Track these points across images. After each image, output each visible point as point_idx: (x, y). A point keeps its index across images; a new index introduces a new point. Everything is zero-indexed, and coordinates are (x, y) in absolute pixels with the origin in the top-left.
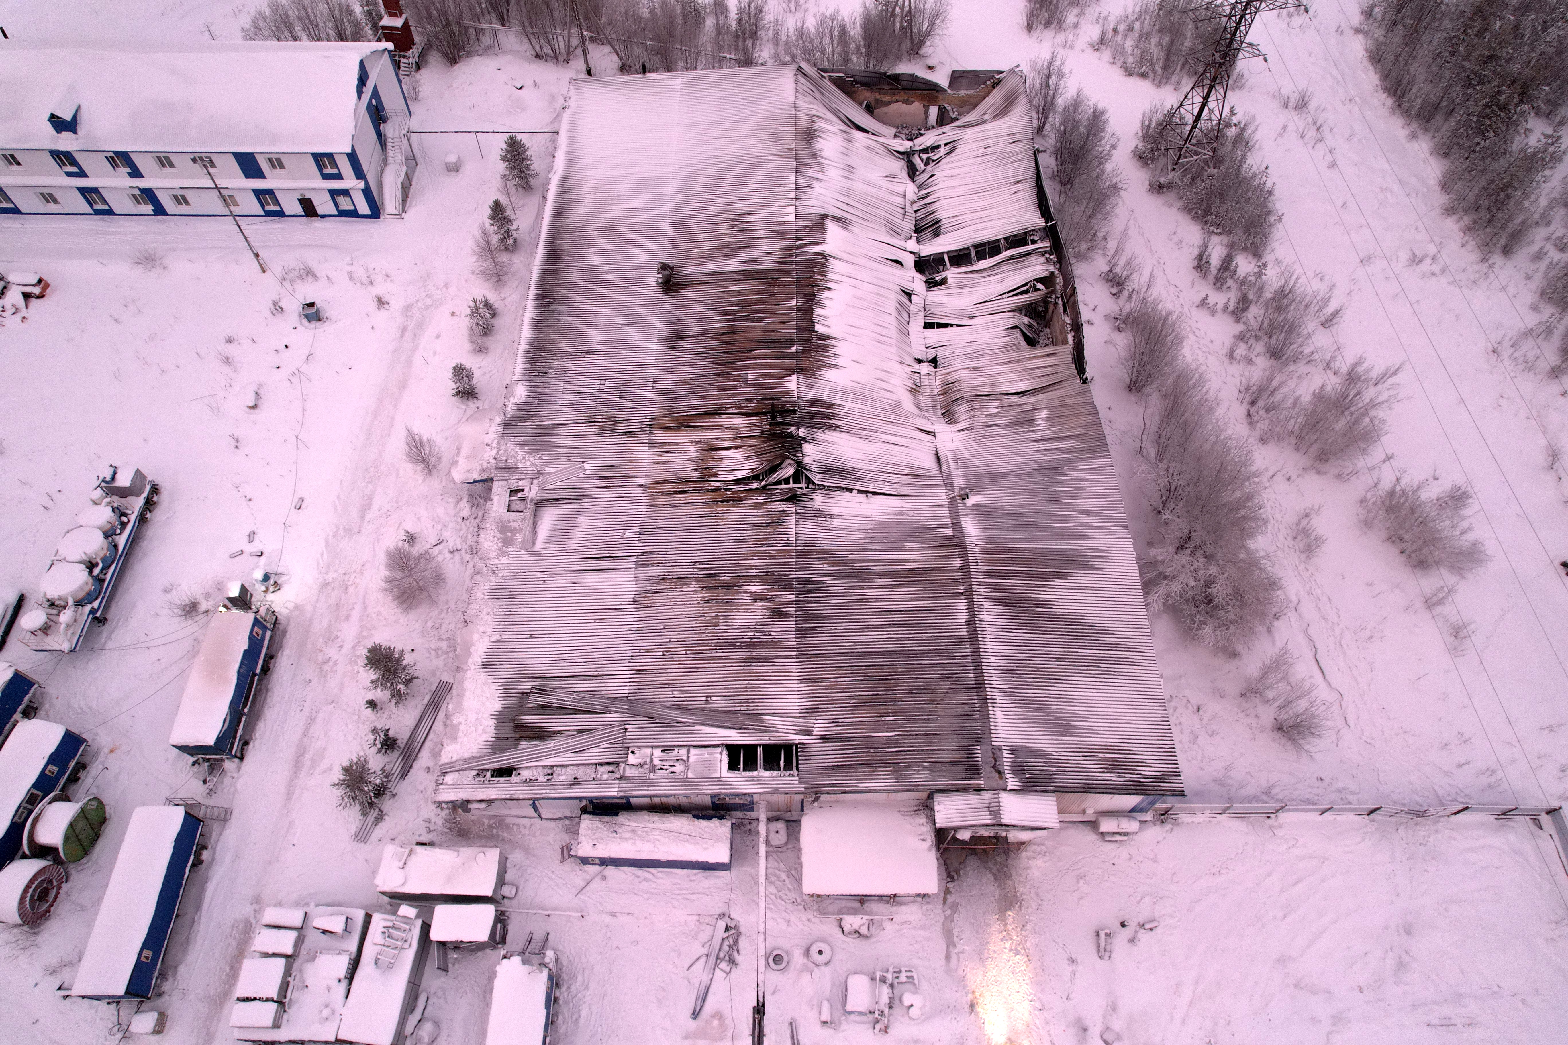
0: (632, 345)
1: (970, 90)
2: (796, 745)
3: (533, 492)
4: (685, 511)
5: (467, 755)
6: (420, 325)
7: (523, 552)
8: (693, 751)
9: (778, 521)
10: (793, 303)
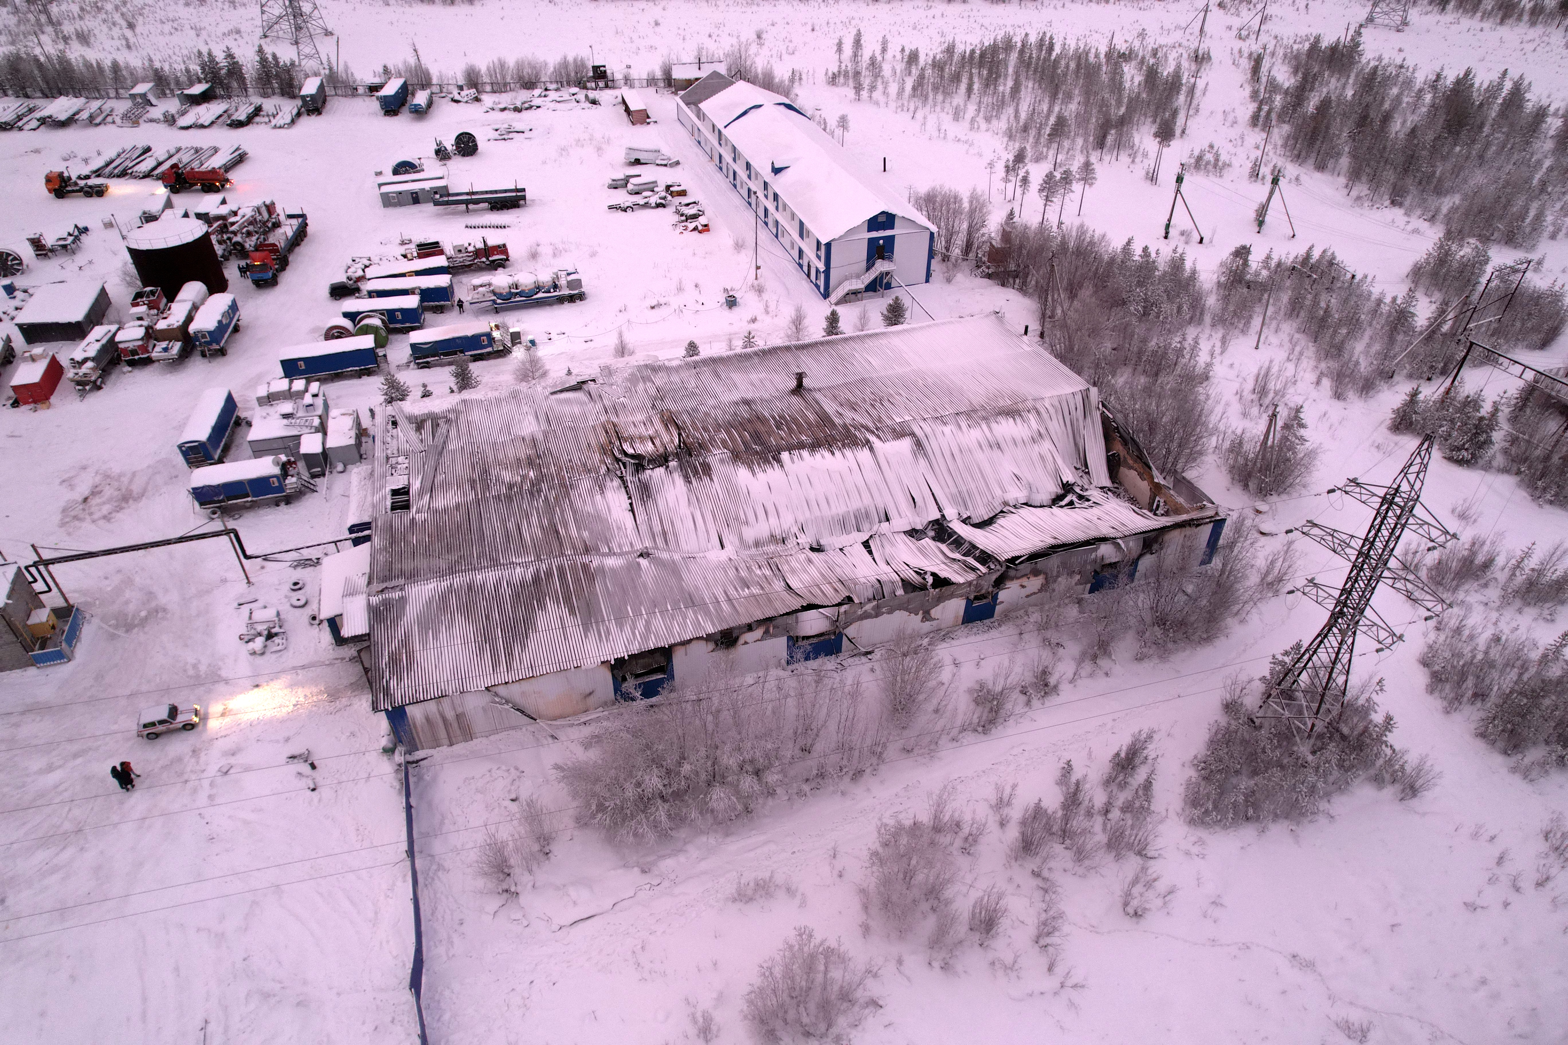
2: (409, 510)
3: (594, 385)
4: (591, 437)
7: (548, 392)
9: (590, 471)
10: (805, 439)
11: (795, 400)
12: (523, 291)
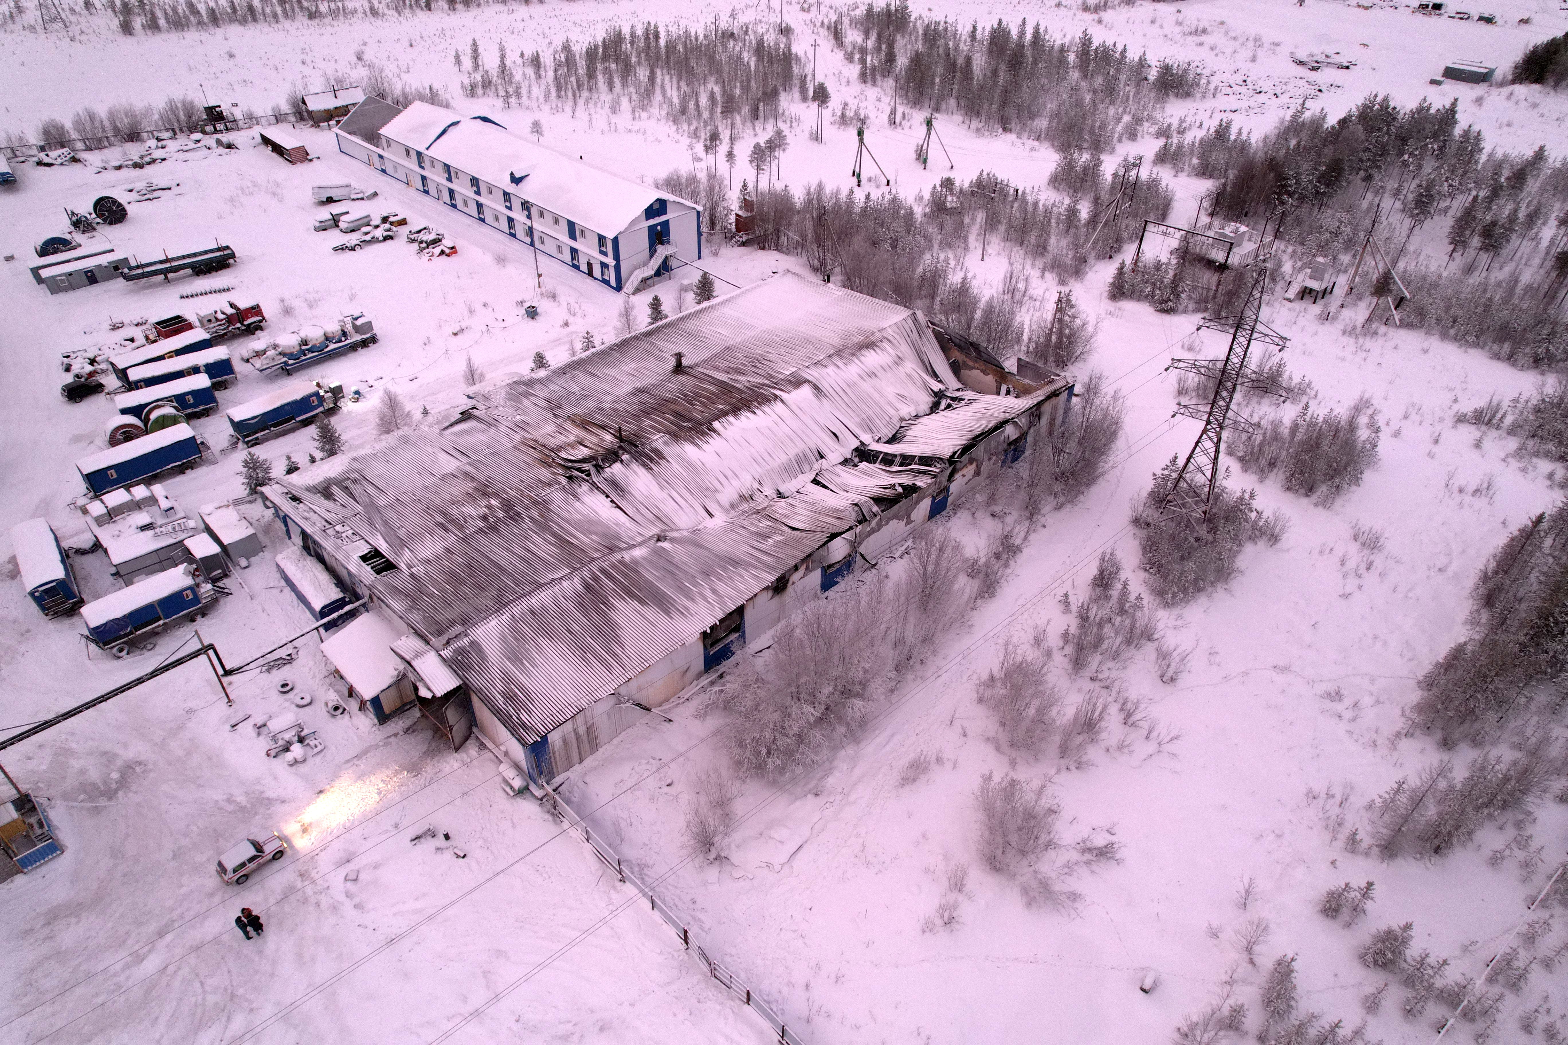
0: (620, 383)
1: (1033, 382)
2: (398, 569)
3: (480, 412)
4: (523, 456)
5: (294, 483)
7: (438, 430)
8: (362, 541)
9: (550, 484)
10: (722, 407)
11: (682, 378)
12: (314, 346)
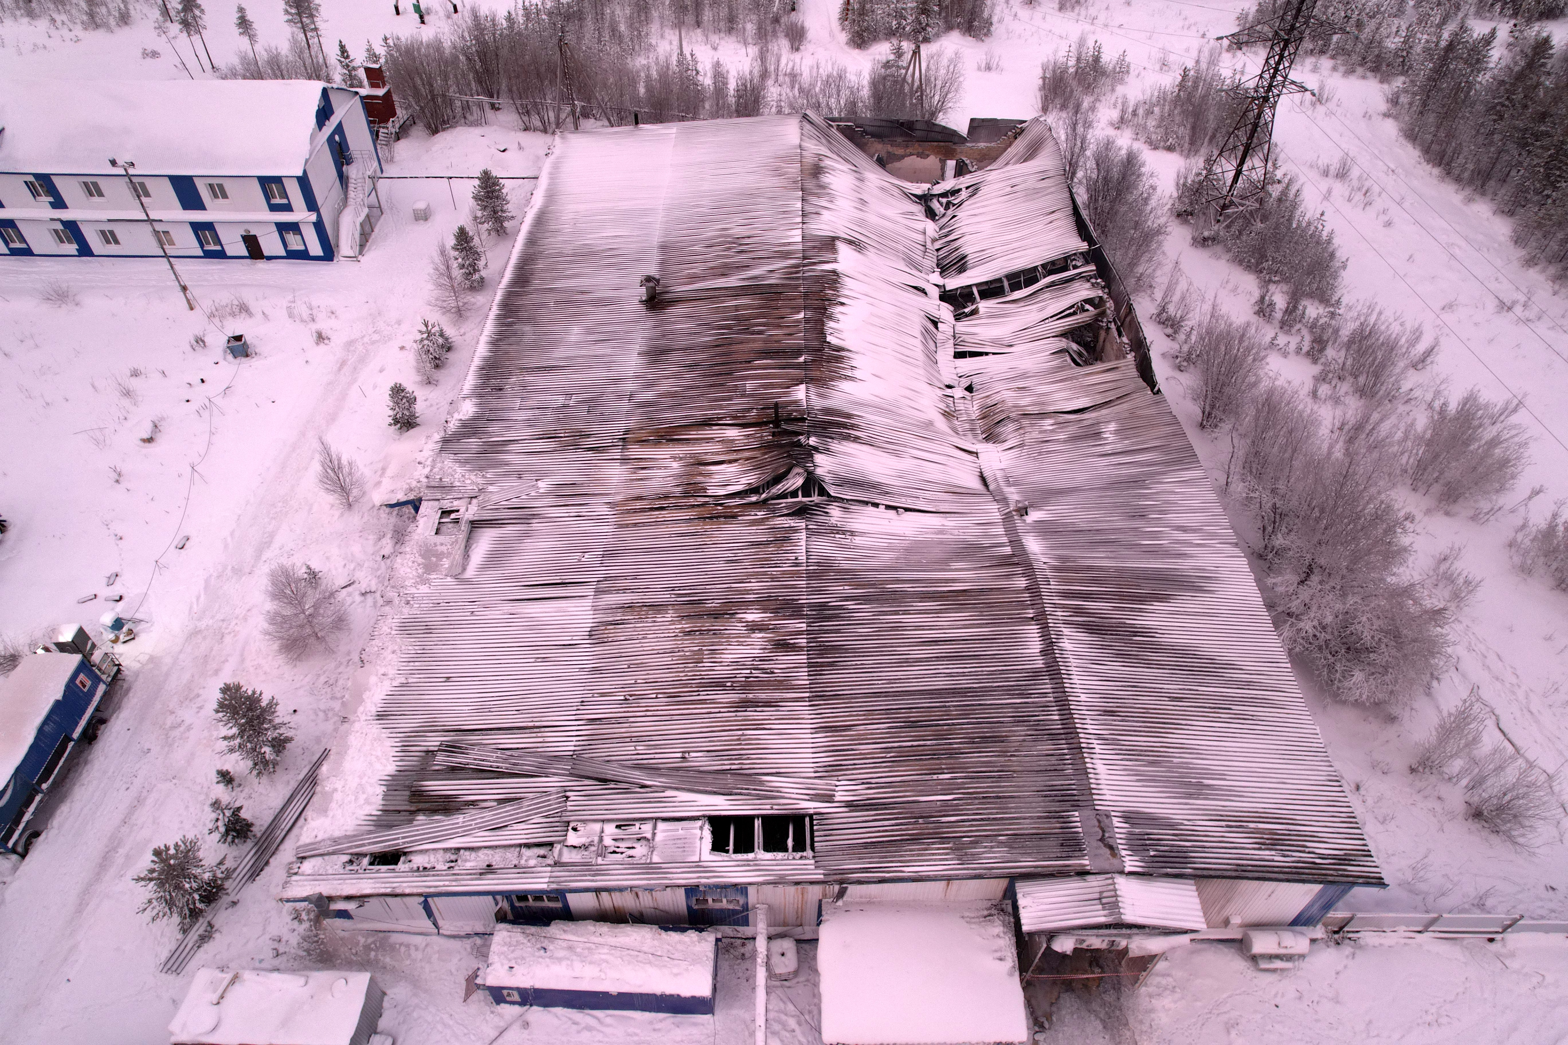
0: (607, 359)
1: (990, 142)
2: (811, 816)
3: (469, 512)
4: (662, 530)
5: (337, 834)
6: (363, 360)
7: (449, 579)
8: (661, 826)
9: (784, 538)
10: (801, 315)
